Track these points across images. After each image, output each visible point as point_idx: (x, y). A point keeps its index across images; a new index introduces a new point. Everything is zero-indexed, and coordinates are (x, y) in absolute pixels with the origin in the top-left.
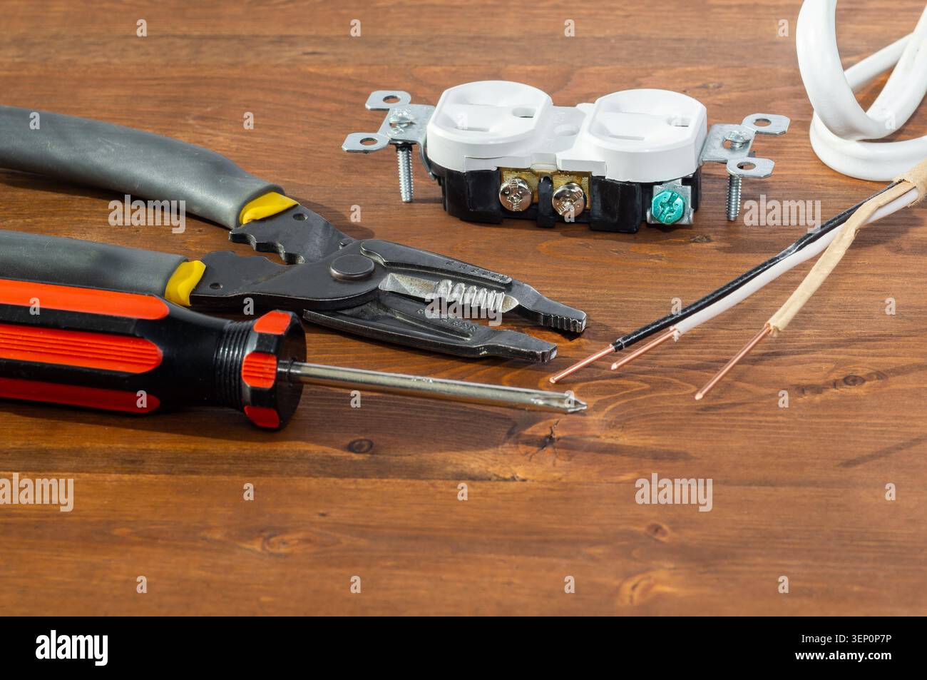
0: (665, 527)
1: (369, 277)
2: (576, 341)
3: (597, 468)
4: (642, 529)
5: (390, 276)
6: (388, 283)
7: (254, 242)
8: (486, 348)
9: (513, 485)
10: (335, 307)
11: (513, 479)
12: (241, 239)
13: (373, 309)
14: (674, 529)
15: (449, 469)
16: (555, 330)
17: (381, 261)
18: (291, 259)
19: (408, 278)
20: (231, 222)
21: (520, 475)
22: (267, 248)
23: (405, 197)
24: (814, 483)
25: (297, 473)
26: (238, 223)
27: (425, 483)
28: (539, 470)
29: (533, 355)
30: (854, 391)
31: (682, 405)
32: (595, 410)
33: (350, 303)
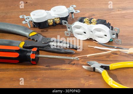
1: (48, 43)
7: (31, 39)
10: (43, 47)
11: (69, 70)
12: (29, 38)
13: (49, 47)
14: (92, 75)
15: (60, 69)
16: (74, 49)
17: (49, 41)
18: (37, 41)
22: (33, 40)
23: (30, 27)
25: (39, 70)
26: (29, 36)
27: (57, 71)
28: (73, 68)
29: (71, 52)
30: (117, 55)
31: (93, 58)
32: (80, 60)
33: (45, 47)
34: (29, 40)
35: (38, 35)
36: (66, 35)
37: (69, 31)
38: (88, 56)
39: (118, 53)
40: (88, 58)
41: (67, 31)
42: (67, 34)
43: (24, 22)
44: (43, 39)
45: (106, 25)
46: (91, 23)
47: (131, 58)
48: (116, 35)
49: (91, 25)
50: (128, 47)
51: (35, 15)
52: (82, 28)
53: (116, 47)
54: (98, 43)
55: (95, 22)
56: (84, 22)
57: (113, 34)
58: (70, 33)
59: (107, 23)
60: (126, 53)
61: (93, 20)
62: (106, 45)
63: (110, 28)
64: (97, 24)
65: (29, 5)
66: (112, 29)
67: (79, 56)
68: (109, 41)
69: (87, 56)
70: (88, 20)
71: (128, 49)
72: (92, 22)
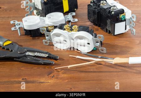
0: (72, 88)
1: (24, 53)
2: (57, 61)
3: (61, 80)
4: (69, 89)
5: (27, 52)
6: (27, 54)
7: (6, 49)
8: (43, 63)
9: (48, 83)
10: (19, 58)
11: (48, 82)
12: (4, 48)
13: (25, 58)
14: (74, 89)
15: (38, 82)
16: (54, 59)
17: (26, 50)
18: (12, 51)
19: (30, 53)
20: (2, 46)
21: (49, 82)
22: (8, 49)
23: (19, 35)
24: (96, 80)
25: (14, 84)
27: (35, 84)
28: (52, 81)
29: (50, 63)
30: (101, 66)
31: (74, 69)
32: (61, 71)
33: (21, 57)
34: (3, 50)
35: (13, 44)
36: (44, 43)
37: (48, 39)
38: (69, 67)
39: (102, 63)
40: (69, 69)
41: (45, 39)
42: (46, 43)
43: (13, 29)
44: (18, 48)
45: (88, 32)
46: (72, 30)
47: (117, 69)
48: (100, 43)
49: (73, 32)
50: (113, 56)
51: (27, 21)
52: (62, 35)
53: (100, 57)
54: (80, 52)
55: (76, 29)
56: (64, 29)
57: (97, 42)
58: (49, 41)
59: (90, 30)
60: (112, 63)
61: (74, 26)
62: (90, 54)
63: (93, 36)
64: (79, 31)
65: (3, 11)
66: (96, 37)
67: (59, 67)
68: (93, 50)
69: (67, 68)
70: (68, 26)
71: (113, 59)
72: (73, 28)
